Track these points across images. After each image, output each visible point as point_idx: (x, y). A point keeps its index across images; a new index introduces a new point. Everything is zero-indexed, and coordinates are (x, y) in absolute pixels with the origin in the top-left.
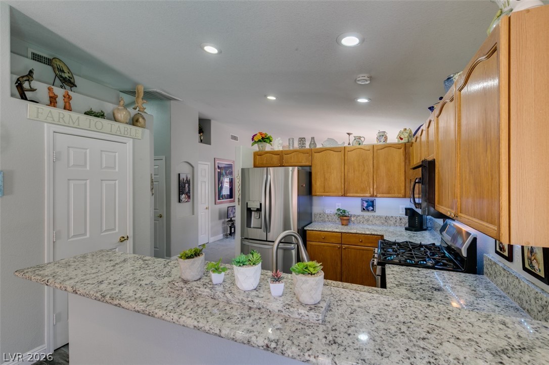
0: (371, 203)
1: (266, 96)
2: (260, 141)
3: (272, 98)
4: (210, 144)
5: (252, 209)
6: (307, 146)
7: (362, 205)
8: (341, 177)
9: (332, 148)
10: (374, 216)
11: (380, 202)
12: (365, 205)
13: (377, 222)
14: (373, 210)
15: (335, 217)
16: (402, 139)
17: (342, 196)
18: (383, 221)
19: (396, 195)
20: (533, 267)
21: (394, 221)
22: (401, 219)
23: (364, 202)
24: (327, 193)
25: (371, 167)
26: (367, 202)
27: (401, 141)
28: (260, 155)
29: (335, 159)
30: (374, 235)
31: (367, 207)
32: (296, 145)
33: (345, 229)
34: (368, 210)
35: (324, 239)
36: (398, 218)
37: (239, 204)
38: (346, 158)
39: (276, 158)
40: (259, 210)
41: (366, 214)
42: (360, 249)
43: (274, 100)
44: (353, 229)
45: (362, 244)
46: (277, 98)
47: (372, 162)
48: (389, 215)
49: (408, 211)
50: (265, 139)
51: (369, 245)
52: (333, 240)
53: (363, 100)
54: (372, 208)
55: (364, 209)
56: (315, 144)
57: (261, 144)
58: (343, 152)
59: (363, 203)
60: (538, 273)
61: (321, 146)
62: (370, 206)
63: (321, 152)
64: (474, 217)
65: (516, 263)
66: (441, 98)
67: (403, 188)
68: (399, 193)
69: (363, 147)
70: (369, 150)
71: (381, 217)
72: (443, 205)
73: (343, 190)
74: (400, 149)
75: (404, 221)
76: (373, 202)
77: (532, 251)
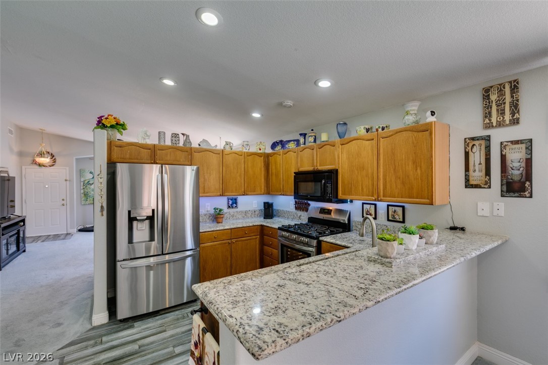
0: (235, 201)
1: (161, 78)
2: (112, 127)
3: (169, 82)
5: (137, 218)
6: (181, 144)
7: (228, 203)
8: (220, 177)
9: (211, 150)
10: (237, 212)
11: (241, 199)
12: (230, 203)
13: (240, 217)
14: (236, 207)
15: (205, 217)
16: (260, 149)
17: (220, 195)
18: (243, 215)
19: (259, 192)
20: (395, 218)
22: (255, 212)
23: (230, 200)
24: (207, 193)
25: (243, 169)
26: (231, 200)
27: (259, 151)
28: (120, 147)
29: (214, 160)
30: (255, 226)
31: (232, 205)
32: (168, 142)
33: (220, 227)
34: (233, 207)
35: (215, 239)
36: (253, 211)
37: (102, 215)
38: (224, 160)
39: (145, 153)
40: (151, 219)
41: (231, 210)
42: (246, 240)
43: (172, 86)
44: (227, 224)
45: (247, 235)
47: (243, 166)
48: (248, 209)
49: (266, 205)
50: (119, 126)
51: (252, 234)
52: (224, 238)
53: (256, 115)
54: (235, 205)
55: (229, 207)
56: (191, 143)
57: (111, 132)
58: (221, 154)
59: (229, 201)
60: (399, 220)
61: (198, 146)
62: (233, 203)
63: (201, 152)
64: (401, 198)
65: (380, 219)
66: (312, 130)
67: (263, 187)
68: (261, 191)
69: (237, 153)
70: (241, 155)
71: (242, 212)
72: (353, 195)
73: (221, 191)
74: (261, 157)
75: (257, 213)
76: (236, 199)
77: (395, 211)
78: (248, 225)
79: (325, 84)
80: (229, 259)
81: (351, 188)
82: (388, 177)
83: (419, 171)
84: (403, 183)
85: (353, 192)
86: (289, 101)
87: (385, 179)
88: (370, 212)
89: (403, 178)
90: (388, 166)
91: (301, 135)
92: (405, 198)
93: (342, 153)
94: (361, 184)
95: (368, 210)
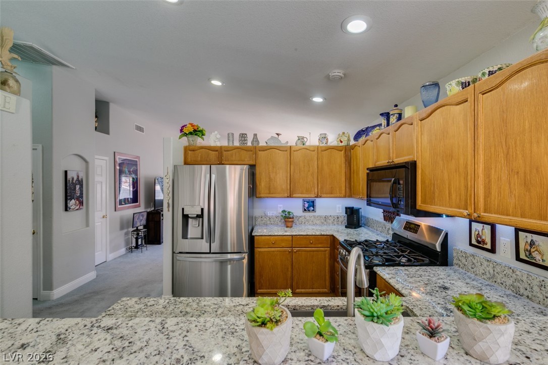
0: (312, 204)
1: (209, 80)
2: (191, 133)
3: (216, 83)
4: (108, 133)
5: (189, 216)
6: (249, 144)
7: (304, 206)
8: (287, 177)
9: (278, 147)
10: (314, 216)
11: (319, 202)
12: (307, 205)
13: (318, 222)
14: (314, 210)
15: (277, 219)
16: (341, 142)
17: (288, 197)
18: (322, 221)
19: (338, 195)
20: (533, 258)
21: (333, 220)
22: (338, 218)
23: (305, 202)
24: (272, 194)
25: (316, 167)
26: (308, 202)
27: (341, 144)
28: (193, 151)
29: (281, 158)
30: (323, 235)
31: (308, 208)
32: (237, 143)
33: (289, 232)
34: (309, 211)
35: (274, 245)
36: (336, 217)
38: (292, 158)
39: (213, 155)
40: (201, 216)
41: (307, 214)
42: (311, 251)
43: (220, 86)
44: (296, 231)
45: (312, 246)
46: (223, 83)
47: (316, 163)
48: (328, 214)
49: (348, 210)
50: (197, 132)
51: (320, 246)
52: (283, 244)
53: (318, 100)
54: (313, 209)
55: (305, 210)
56: (258, 141)
57: (191, 138)
58: (289, 151)
59: (304, 204)
60: (541, 263)
61: (265, 144)
62: (310, 206)
63: (266, 150)
65: (502, 254)
66: (396, 106)
67: (343, 188)
68: (341, 193)
69: (308, 148)
70: (314, 151)
71: (321, 217)
72: (437, 205)
73: (289, 191)
74: (342, 151)
75: (340, 219)
76: (313, 202)
77: (532, 244)
78: (314, 234)
79: (357, 26)
80: (290, 269)
81: (434, 193)
82: (493, 172)
84: (526, 185)
85: (437, 200)
86: (337, 71)
87: (488, 176)
88: (484, 238)
89: (525, 173)
90: (493, 150)
91: (382, 115)
93: (421, 134)
94: (447, 186)
95: (478, 234)
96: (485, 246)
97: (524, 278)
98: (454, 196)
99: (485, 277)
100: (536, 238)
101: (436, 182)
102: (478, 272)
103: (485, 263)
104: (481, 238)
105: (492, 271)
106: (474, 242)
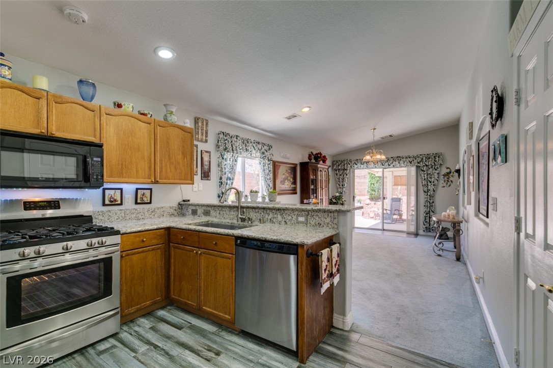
20: (144, 201)
60: (146, 202)
64: (174, 180)
65: (126, 204)
66: (2, 55)
72: (126, 178)
77: (144, 194)
79: (165, 54)
81: (122, 169)
82: (163, 162)
83: (185, 160)
85: (124, 174)
87: (161, 164)
88: (115, 198)
90: (163, 152)
92: (177, 180)
93: (107, 125)
94: (135, 166)
95: (111, 196)
96: (116, 203)
97: (141, 211)
98: (140, 172)
99: (119, 220)
100: (145, 191)
101: (124, 163)
102: (113, 220)
103: (119, 212)
104: (113, 198)
105: (123, 215)
106: (107, 202)
